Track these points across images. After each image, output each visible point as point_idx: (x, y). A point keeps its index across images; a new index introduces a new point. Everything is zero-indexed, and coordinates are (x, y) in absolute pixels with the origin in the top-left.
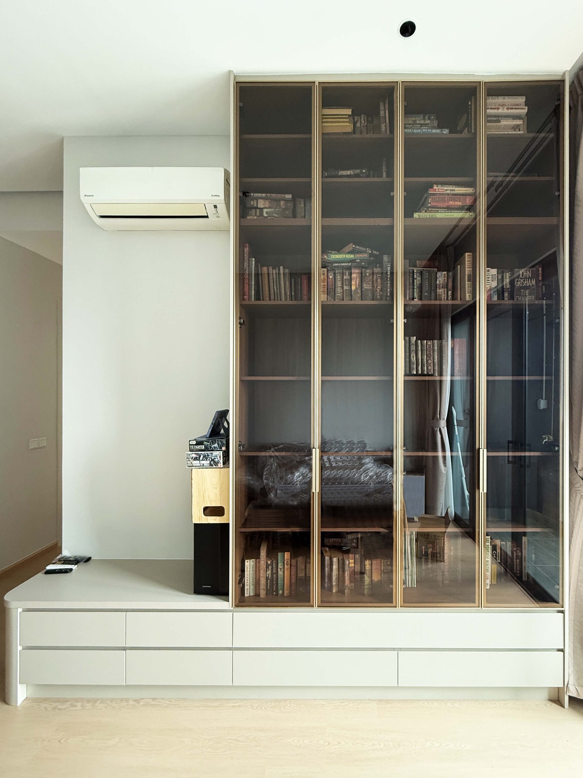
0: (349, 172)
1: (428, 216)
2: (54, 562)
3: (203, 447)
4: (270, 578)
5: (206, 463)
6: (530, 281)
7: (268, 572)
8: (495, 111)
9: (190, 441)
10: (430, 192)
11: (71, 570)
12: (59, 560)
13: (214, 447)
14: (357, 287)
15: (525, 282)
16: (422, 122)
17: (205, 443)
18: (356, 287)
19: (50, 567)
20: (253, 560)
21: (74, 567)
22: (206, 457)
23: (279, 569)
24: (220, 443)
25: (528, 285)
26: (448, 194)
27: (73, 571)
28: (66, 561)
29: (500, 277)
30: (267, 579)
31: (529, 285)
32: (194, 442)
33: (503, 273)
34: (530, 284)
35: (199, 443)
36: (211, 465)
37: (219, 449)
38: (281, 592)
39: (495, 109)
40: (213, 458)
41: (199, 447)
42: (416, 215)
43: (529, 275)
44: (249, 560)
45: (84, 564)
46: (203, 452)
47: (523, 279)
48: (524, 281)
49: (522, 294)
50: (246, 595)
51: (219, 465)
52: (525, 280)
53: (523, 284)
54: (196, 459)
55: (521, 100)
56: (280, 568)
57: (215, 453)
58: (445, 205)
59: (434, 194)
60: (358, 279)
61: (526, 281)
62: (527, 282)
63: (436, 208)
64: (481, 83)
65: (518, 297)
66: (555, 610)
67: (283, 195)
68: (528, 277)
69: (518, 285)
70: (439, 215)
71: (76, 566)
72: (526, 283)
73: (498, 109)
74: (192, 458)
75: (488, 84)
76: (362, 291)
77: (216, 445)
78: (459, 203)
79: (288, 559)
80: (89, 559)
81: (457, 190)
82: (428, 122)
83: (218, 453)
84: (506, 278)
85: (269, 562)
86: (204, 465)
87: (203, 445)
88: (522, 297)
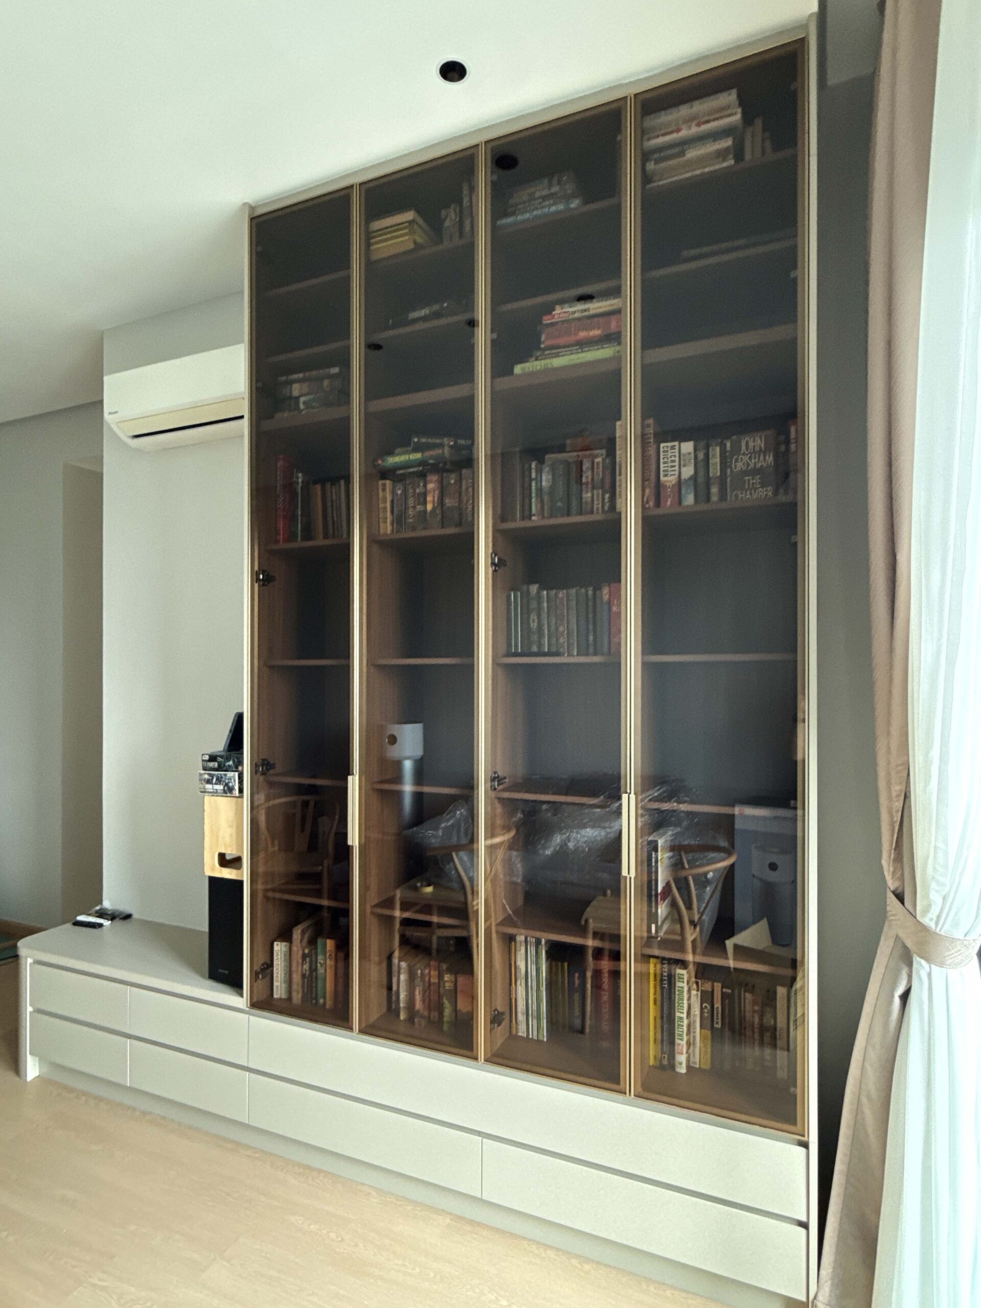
0: (423, 312)
1: (539, 368)
2: (90, 912)
3: (216, 765)
4: (307, 976)
5: (220, 787)
6: (762, 457)
7: (305, 966)
8: (674, 136)
9: (203, 755)
10: (545, 322)
11: (101, 925)
12: (97, 912)
13: (229, 766)
14: (436, 505)
15: (753, 461)
16: (546, 192)
17: (219, 759)
18: (434, 505)
19: (81, 918)
20: (285, 943)
21: (106, 923)
22: (219, 781)
23: (319, 965)
24: (236, 760)
25: (759, 466)
26: (579, 319)
27: (104, 927)
28: (102, 914)
29: (701, 456)
30: (303, 976)
31: (762, 466)
32: (207, 758)
33: (707, 447)
34: (763, 463)
35: (213, 758)
36: (225, 792)
37: (234, 769)
38: (321, 1001)
39: (671, 133)
40: (227, 781)
41: (211, 764)
42: (518, 369)
43: (760, 446)
44: (279, 943)
45: (121, 921)
46: (216, 773)
47: (747, 455)
48: (750, 458)
49: (747, 487)
50: (275, 996)
51: (234, 792)
52: (753, 455)
53: (748, 465)
54: (209, 782)
55: (730, 98)
56: (320, 963)
57: (230, 774)
58: (572, 339)
59: (552, 324)
60: (437, 492)
61: (755, 459)
62: (757, 460)
63: (555, 350)
64: (629, 98)
65: (739, 493)
66: (793, 1139)
67: (327, 371)
68: (757, 449)
69: (738, 468)
70: (558, 362)
71: (110, 922)
72: (755, 462)
73: (678, 130)
74: (204, 780)
75: (641, 97)
76: (442, 511)
77: (231, 763)
78: (597, 332)
79: (330, 951)
80: (128, 917)
81: (593, 309)
82: (555, 189)
83: (232, 775)
84: (714, 456)
85: (307, 951)
86: (219, 791)
87: (217, 761)
88: (746, 492)
